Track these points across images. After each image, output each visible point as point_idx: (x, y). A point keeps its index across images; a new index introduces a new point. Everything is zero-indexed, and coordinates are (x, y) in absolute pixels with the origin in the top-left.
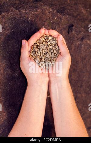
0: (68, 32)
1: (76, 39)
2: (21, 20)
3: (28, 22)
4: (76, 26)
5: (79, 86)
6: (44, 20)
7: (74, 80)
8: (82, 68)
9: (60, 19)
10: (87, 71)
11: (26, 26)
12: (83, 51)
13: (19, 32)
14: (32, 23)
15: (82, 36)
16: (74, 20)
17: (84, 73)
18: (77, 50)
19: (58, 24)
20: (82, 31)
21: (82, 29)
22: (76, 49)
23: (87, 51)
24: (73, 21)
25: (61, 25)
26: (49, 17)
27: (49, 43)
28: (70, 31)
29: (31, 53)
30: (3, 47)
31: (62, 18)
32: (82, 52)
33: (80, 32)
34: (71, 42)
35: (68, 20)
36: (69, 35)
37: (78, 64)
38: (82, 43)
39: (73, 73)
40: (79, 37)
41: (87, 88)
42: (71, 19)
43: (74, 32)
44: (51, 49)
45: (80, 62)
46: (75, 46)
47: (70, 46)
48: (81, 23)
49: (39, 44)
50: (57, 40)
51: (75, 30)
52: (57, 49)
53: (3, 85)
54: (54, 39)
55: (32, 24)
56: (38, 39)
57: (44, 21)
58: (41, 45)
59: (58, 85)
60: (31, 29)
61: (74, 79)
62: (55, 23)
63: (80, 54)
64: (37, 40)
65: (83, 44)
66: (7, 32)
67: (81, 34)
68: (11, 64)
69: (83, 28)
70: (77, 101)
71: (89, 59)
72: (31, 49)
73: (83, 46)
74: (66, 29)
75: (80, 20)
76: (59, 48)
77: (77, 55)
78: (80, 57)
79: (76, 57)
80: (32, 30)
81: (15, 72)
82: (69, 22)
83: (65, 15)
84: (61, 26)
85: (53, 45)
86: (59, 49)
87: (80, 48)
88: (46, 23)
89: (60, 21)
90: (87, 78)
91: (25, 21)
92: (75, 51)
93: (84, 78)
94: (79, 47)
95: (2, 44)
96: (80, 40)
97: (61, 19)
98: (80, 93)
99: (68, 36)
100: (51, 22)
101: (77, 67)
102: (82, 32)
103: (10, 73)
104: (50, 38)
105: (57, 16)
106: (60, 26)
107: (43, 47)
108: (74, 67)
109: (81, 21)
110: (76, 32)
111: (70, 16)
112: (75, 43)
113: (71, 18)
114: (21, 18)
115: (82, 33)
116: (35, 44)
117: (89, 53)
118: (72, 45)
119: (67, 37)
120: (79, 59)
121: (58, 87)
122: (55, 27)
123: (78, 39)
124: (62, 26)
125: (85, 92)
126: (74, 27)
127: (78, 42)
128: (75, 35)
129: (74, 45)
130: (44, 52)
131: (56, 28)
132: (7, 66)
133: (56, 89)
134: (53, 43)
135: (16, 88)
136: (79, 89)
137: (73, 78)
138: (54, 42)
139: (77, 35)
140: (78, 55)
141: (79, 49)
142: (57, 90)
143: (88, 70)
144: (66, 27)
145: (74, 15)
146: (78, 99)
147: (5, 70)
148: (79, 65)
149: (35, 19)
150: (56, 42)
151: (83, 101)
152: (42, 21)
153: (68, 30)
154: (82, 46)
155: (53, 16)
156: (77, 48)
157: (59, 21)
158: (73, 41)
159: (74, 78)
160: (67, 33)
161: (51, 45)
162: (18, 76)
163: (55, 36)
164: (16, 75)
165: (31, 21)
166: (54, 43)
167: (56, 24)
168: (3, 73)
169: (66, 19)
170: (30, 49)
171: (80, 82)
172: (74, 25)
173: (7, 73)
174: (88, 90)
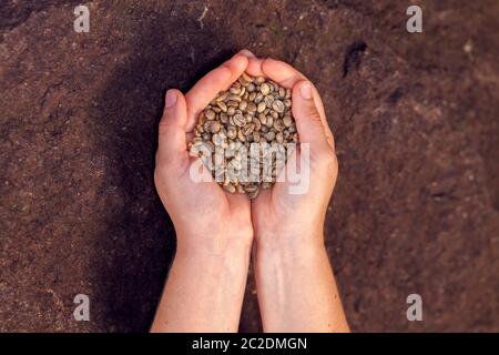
0: (346, 71)
1: (373, 94)
2: (171, 19)
3: (197, 25)
4: (376, 49)
5: (371, 263)
6: (259, 22)
7: (356, 241)
8: (388, 200)
9: (317, 22)
10: (407, 211)
11: (187, 39)
12: (396, 139)
13: (162, 61)
14: (213, 30)
15: (395, 85)
16: (370, 28)
17: (393, 215)
18: (374, 136)
19: (311, 38)
20: (397, 69)
21: (399, 60)
22: (371, 131)
23: (410, 141)
24: (366, 30)
25: (319, 41)
26: (276, 11)
27: (262, 108)
28: (353, 65)
29: (195, 136)
30: (102, 109)
31: (325, 17)
32: (392, 143)
33: (389, 71)
34: (353, 104)
35: (349, 27)
36: (347, 81)
37: (373, 186)
38: (392, 111)
39: (353, 216)
40: (383, 89)
41: (403, 271)
42: (358, 24)
43: (364, 70)
44: (269, 129)
45: (380, 177)
46: (367, 122)
47: (348, 118)
48: (397, 38)
49: (225, 109)
50: (291, 98)
51: (369, 62)
52: (287, 129)
53: (91, 242)
54: (282, 93)
55: (212, 35)
56: (225, 89)
57: (258, 26)
58: (232, 111)
59: (282, 256)
60: (205, 52)
61: (356, 235)
62: (298, 33)
63: (383, 150)
64: (221, 94)
65: (395, 115)
66: (119, 59)
67: (392, 80)
68: (125, 169)
69: (403, 57)
70: (362, 315)
71: (418, 170)
72: (197, 123)
73: (395, 121)
74: (337, 57)
75: (394, 27)
76: (295, 127)
77: (371, 151)
78: (384, 160)
79: (368, 159)
80: (211, 55)
81: (136, 198)
82: (350, 33)
83: (336, 6)
84: (321, 45)
85: (276, 115)
86: (296, 132)
87: (384, 128)
88: (264, 34)
89: (317, 27)
90: (404, 236)
91: (187, 23)
92: (365, 138)
93: (393, 235)
94: (381, 124)
95: (96, 99)
96: (387, 101)
97: (320, 19)
98: (375, 287)
99: (340, 84)
100: (285, 28)
101: (368, 194)
102: (397, 73)
103: (118, 201)
104: (265, 89)
105: (309, 11)
106: (317, 47)
107: (238, 121)
108: (358, 193)
109: (395, 30)
110: (375, 69)
111: (357, 10)
112: (366, 110)
113: (358, 19)
114: (174, 13)
115: (395, 76)
116: (213, 106)
117: (417, 149)
118: (356, 116)
119: (338, 86)
120: (379, 166)
121: (284, 265)
122: (298, 49)
123: (378, 97)
124: (325, 47)
125: (393, 284)
126: (367, 53)
127: (378, 106)
128: (370, 80)
129: (362, 117)
130: (242, 139)
131: (301, 51)
132: (111, 178)
133: (275, 272)
134: (275, 107)
135: (139, 255)
136: (371, 271)
137: (351, 231)
138: (279, 102)
139: (378, 80)
140: (376, 152)
141: (380, 130)
142: (280, 276)
143: (412, 208)
144: (340, 49)
145: (374, 7)
146: (365, 308)
147: (100, 192)
148: (376, 188)
149: (226, 17)
150: (288, 105)
151: (385, 315)
152: (251, 24)
153: (346, 61)
154: (390, 121)
155: (292, 9)
156: (374, 128)
157: (313, 28)
158: (358, 103)
159: (356, 231)
160: (342, 74)
161: (269, 114)
162: (146, 213)
163: (285, 84)
164: (140, 210)
165: (209, 22)
166: (278, 107)
167: (302, 38)
168: (92, 199)
169: (341, 21)
170: (192, 122)
171: (378, 248)
172: (370, 45)
173: (107, 201)
174: (406, 277)
